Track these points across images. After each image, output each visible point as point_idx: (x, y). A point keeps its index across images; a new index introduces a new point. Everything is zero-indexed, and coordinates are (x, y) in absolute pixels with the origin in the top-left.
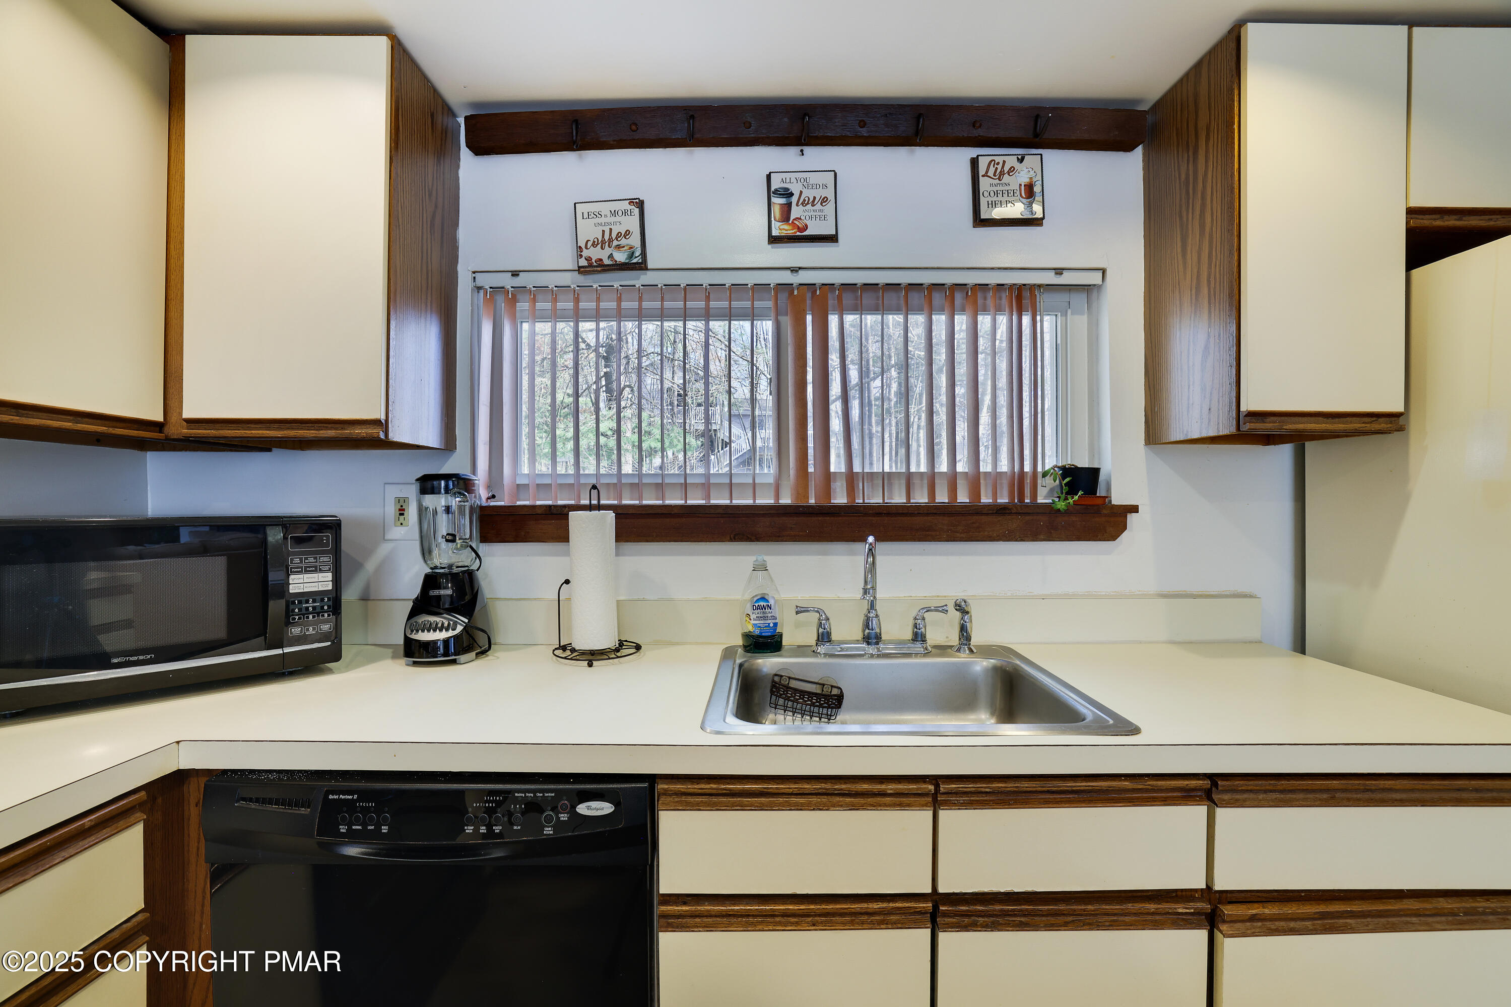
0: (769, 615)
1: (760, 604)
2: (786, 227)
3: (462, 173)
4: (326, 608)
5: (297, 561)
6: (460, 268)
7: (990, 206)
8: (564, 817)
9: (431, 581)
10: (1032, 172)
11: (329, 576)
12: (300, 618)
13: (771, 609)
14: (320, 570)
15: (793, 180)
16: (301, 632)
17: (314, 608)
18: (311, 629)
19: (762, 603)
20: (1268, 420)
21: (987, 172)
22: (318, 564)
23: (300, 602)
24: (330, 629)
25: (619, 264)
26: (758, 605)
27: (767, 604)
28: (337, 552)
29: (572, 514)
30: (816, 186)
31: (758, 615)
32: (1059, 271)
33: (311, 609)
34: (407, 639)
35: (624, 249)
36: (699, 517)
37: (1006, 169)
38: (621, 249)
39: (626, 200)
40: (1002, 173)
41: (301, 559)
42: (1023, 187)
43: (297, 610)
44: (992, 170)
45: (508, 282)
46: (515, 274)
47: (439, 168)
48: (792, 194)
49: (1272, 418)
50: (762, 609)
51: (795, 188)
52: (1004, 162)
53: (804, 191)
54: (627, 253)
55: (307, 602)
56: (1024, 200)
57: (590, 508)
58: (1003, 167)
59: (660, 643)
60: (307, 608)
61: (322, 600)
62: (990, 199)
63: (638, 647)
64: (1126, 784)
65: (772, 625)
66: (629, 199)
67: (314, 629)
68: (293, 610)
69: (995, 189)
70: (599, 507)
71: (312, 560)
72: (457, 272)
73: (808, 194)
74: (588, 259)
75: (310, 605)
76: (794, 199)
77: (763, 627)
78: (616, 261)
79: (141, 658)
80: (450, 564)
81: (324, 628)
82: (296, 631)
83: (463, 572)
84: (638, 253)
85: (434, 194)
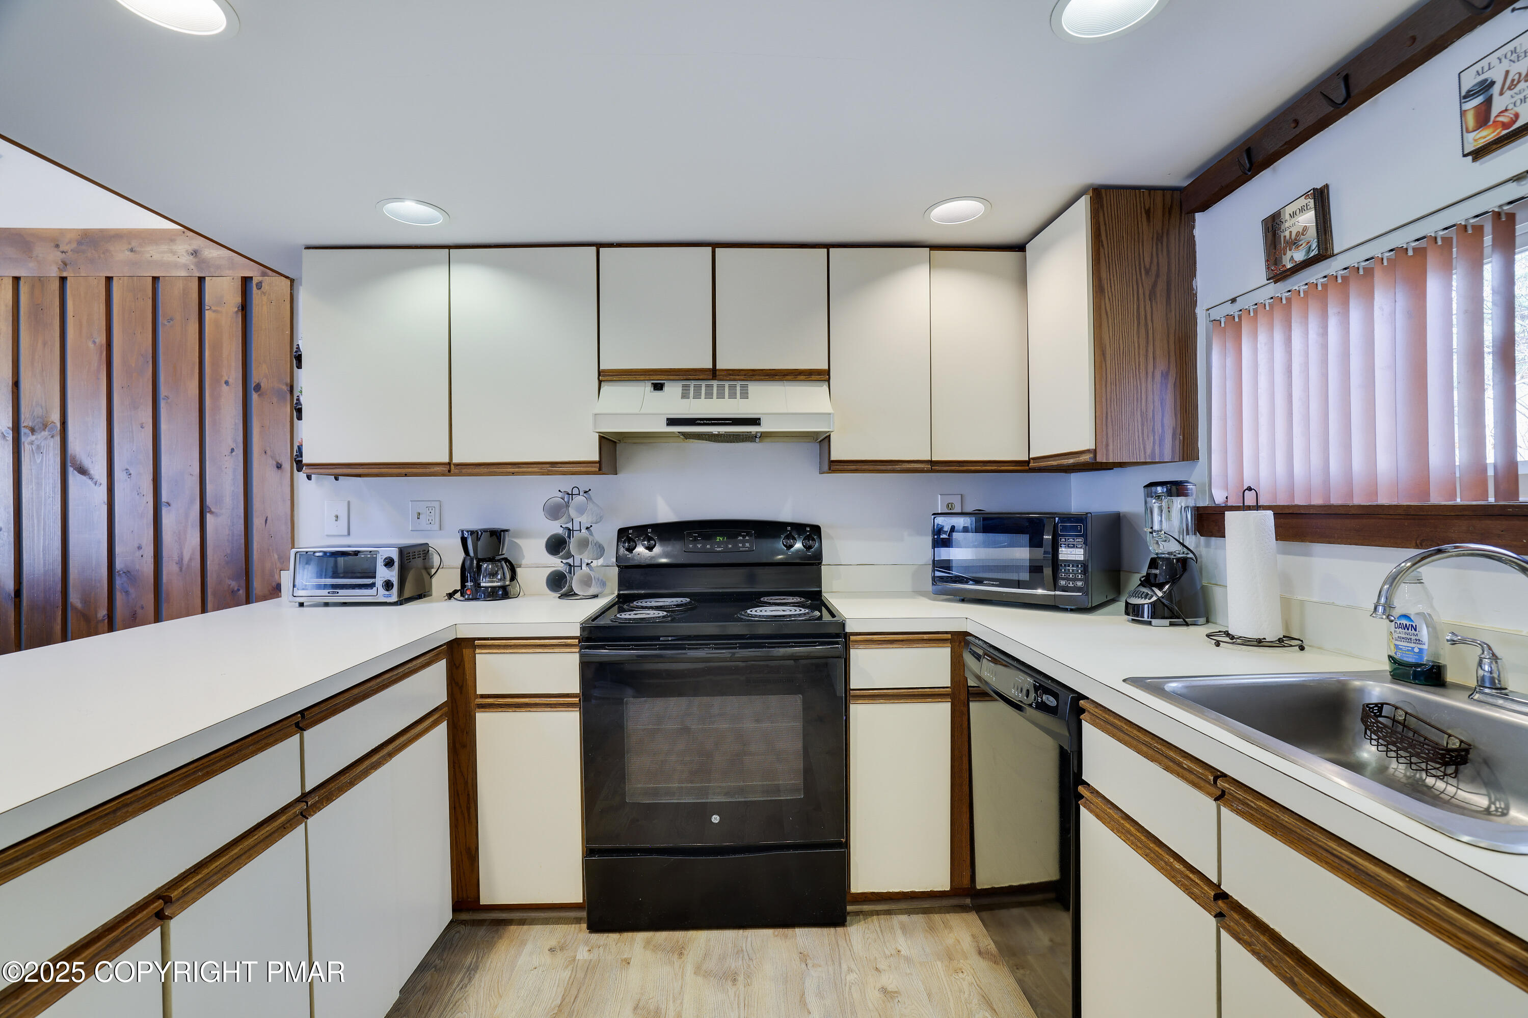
0: (1413, 638)
1: (1402, 622)
2: (1486, 132)
4: (1080, 571)
5: (1063, 540)
6: (1198, 310)
8: (1039, 699)
11: (1081, 551)
12: (1065, 575)
13: (1416, 630)
14: (1077, 547)
15: (1494, 63)
16: (1066, 584)
17: (1073, 570)
18: (1071, 583)
19: (1404, 622)
22: (1075, 543)
23: (1065, 565)
24: (1082, 585)
25: (1300, 263)
26: (1400, 623)
27: (1410, 623)
28: (1086, 536)
29: (1228, 515)
31: (1400, 635)
33: (1071, 571)
35: (1302, 246)
36: (1380, 518)
38: (1300, 248)
39: (1301, 196)
41: (1065, 539)
43: (1063, 570)
45: (1230, 308)
46: (1233, 300)
47: (1160, 247)
48: (1492, 84)
50: (1405, 629)
51: (1497, 73)
54: (1305, 250)
55: (1069, 566)
57: (1245, 508)
60: (1069, 570)
61: (1078, 566)
63: (1301, 647)
65: (1416, 650)
66: (1304, 194)
67: (1073, 584)
68: (1061, 570)
70: (1257, 507)
71: (1071, 540)
72: (1196, 313)
75: (1071, 568)
76: (1496, 89)
77: (1405, 651)
78: (1296, 262)
79: (994, 583)
80: (1169, 553)
81: (1080, 584)
82: (1063, 583)
83: (1178, 560)
84: (1314, 245)
85: (1154, 268)
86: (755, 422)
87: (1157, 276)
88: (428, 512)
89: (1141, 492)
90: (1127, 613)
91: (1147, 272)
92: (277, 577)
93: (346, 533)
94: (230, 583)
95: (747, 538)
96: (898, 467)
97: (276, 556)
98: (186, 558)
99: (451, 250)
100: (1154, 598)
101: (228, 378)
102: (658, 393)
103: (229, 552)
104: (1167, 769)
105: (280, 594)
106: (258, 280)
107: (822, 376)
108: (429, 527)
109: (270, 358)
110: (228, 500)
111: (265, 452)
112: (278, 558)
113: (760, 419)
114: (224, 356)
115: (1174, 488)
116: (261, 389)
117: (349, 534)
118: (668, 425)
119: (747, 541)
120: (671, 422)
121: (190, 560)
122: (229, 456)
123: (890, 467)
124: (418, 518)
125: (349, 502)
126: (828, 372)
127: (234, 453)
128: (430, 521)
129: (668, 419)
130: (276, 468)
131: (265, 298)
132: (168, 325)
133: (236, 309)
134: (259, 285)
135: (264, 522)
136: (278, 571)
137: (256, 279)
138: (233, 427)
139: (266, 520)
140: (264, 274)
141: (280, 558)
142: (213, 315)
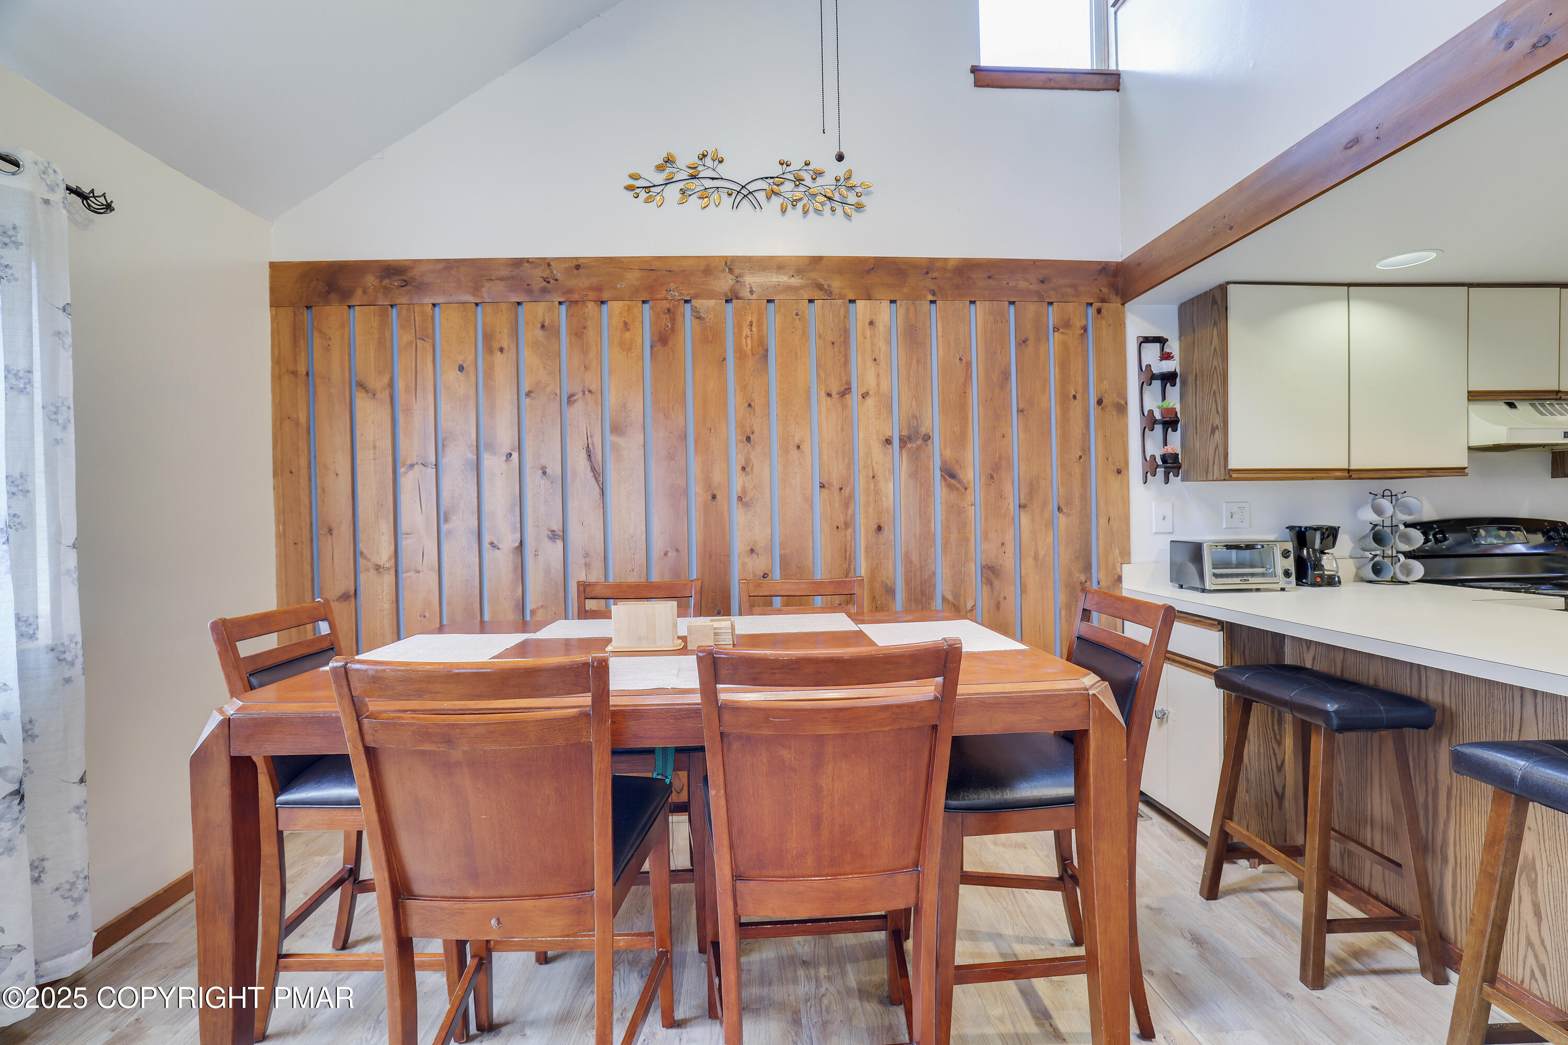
88: (1240, 512)
92: (1118, 570)
93: (1171, 531)
94: (1077, 576)
95: (1518, 532)
97: (1118, 552)
98: (1042, 553)
99: (1350, 287)
101: (1076, 393)
102: (1513, 411)
103: (1076, 548)
106: (1098, 306)
108: (1241, 525)
109: (1109, 376)
110: (1077, 502)
111: (1105, 459)
114: (1071, 373)
116: (1103, 403)
117: (1173, 532)
121: (1045, 555)
122: (1078, 462)
124: (1232, 517)
125: (1173, 503)
127: (1082, 460)
128: (1242, 520)
130: (1117, 473)
131: (1104, 322)
132: (1024, 345)
133: (1082, 331)
134: (1099, 311)
135: (1107, 521)
136: (1119, 565)
137: (1096, 305)
138: (1080, 436)
139: (1109, 519)
140: (1103, 301)
141: (1120, 553)
142: (1061, 337)
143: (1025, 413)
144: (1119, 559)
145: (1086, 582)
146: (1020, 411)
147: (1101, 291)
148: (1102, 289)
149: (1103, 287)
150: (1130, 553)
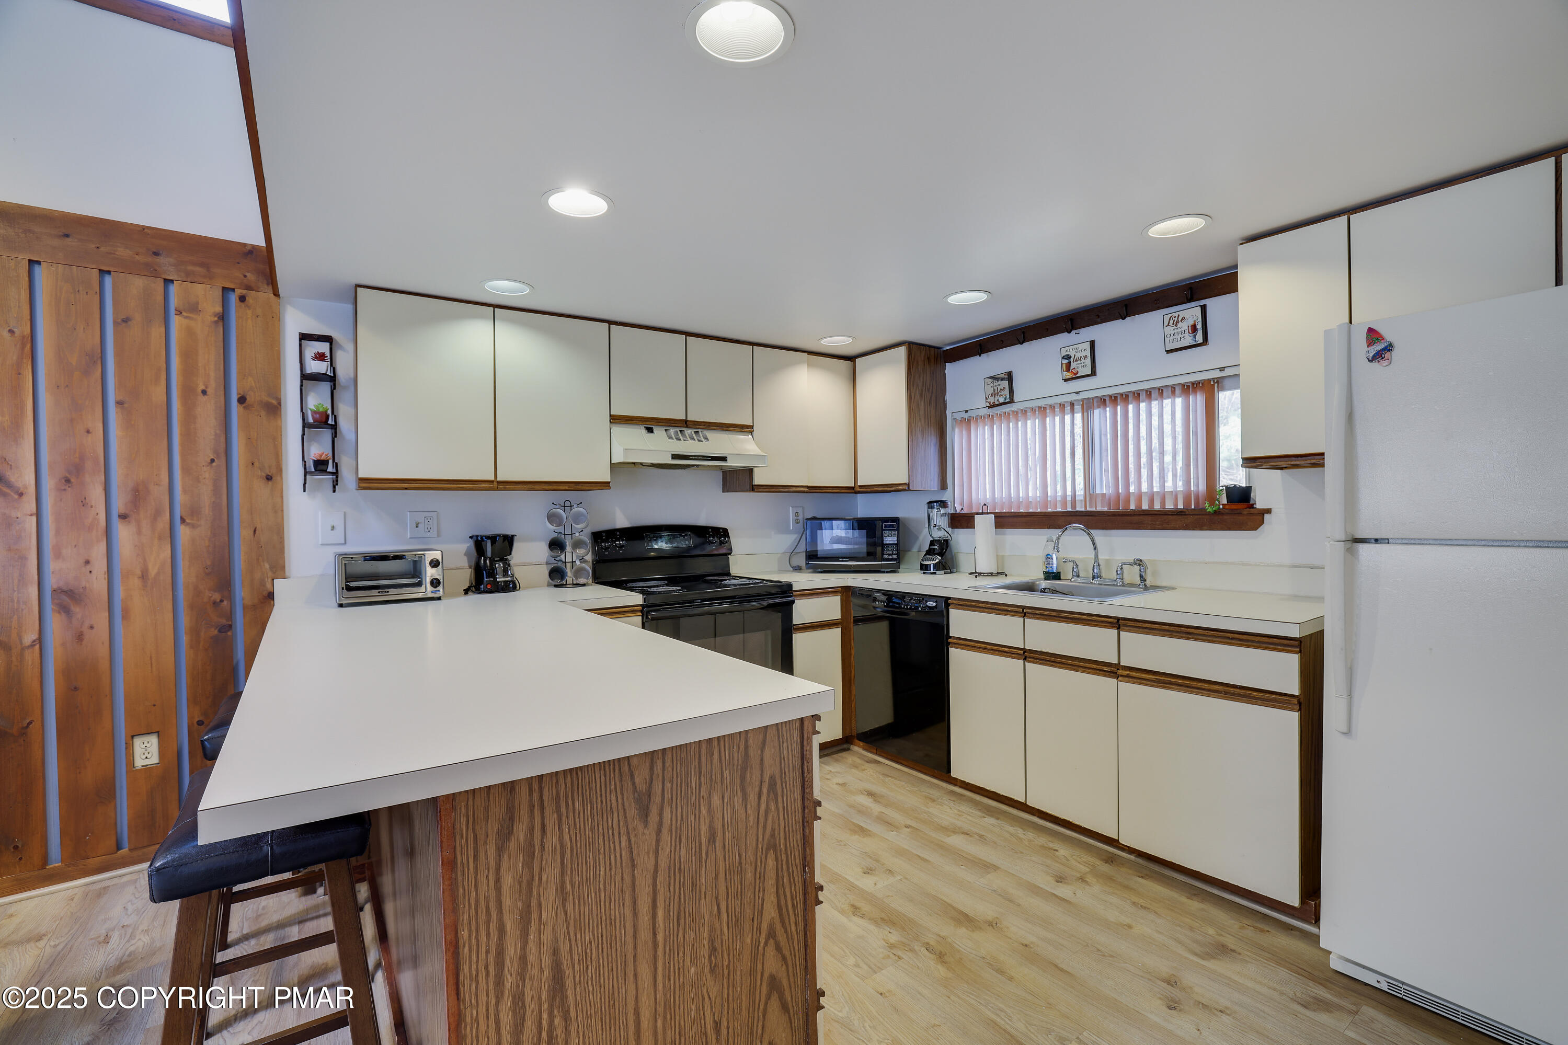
0: (1052, 563)
2: (1068, 374)
3: (947, 372)
4: (895, 549)
6: (947, 412)
7: (1171, 342)
8: (924, 606)
9: (932, 543)
10: (1195, 318)
11: (896, 538)
12: (887, 552)
14: (893, 536)
15: (1071, 350)
18: (890, 556)
19: (1049, 557)
20: (1257, 461)
21: (1169, 323)
22: (893, 534)
23: (887, 546)
24: (897, 557)
25: (1002, 403)
26: (1046, 558)
28: (898, 530)
29: (976, 517)
30: (1082, 351)
31: (1047, 563)
32: (1222, 369)
34: (921, 564)
35: (1003, 396)
37: (1180, 319)
39: (1003, 372)
40: (1177, 322)
41: (887, 532)
42: (1190, 327)
44: (1172, 321)
45: (966, 416)
46: (967, 411)
47: (933, 379)
48: (1071, 357)
49: (1260, 460)
51: (1072, 354)
52: (1179, 315)
53: (1076, 354)
54: (1004, 398)
56: (1191, 335)
57: (982, 513)
58: (1178, 318)
59: (1011, 575)
61: (894, 546)
62: (1171, 338)
63: (1006, 575)
64: (1085, 617)
68: (885, 549)
69: (1173, 332)
70: (988, 513)
71: (890, 533)
72: (946, 414)
73: (1078, 355)
74: (990, 403)
75: (890, 548)
76: (1072, 360)
77: (1049, 570)
78: (1000, 402)
79: (846, 559)
80: (940, 537)
81: (895, 556)
82: (886, 556)
83: (944, 540)
84: (1008, 397)
85: (931, 390)
86: (724, 459)
87: (932, 393)
88: (427, 522)
89: (926, 506)
90: (921, 569)
91: (928, 390)
92: (269, 586)
93: (343, 542)
94: (210, 595)
95: (686, 537)
96: (791, 490)
97: (267, 566)
98: (153, 571)
99: (495, 309)
100: (937, 561)
101: (206, 388)
102: (650, 435)
103: (209, 563)
104: (1000, 614)
105: (272, 602)
106: (241, 293)
107: (748, 429)
108: (428, 535)
109: (256, 372)
110: (207, 511)
111: (253, 464)
112: (270, 568)
113: (727, 457)
114: (199, 365)
115: (942, 504)
116: (247, 401)
117: (345, 543)
118: (673, 458)
119: (686, 540)
120: (675, 457)
121: (158, 574)
122: (208, 466)
123: (787, 490)
124: (417, 527)
125: (345, 513)
126: (752, 427)
127: (214, 464)
128: (429, 529)
129: (672, 455)
130: (266, 479)
131: (249, 312)
132: (124, 324)
133: (216, 319)
134: (242, 299)
135: (252, 533)
136: (270, 580)
137: (239, 292)
138: (213, 437)
139: (255, 531)
140: (249, 288)
141: (271, 568)
142: (185, 321)
143: (126, 405)
144: (270, 574)
145: (222, 601)
146: (119, 403)
147: (245, 276)
148: (248, 275)
149: (248, 272)
150: (284, 567)
